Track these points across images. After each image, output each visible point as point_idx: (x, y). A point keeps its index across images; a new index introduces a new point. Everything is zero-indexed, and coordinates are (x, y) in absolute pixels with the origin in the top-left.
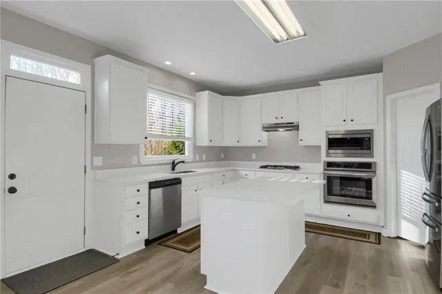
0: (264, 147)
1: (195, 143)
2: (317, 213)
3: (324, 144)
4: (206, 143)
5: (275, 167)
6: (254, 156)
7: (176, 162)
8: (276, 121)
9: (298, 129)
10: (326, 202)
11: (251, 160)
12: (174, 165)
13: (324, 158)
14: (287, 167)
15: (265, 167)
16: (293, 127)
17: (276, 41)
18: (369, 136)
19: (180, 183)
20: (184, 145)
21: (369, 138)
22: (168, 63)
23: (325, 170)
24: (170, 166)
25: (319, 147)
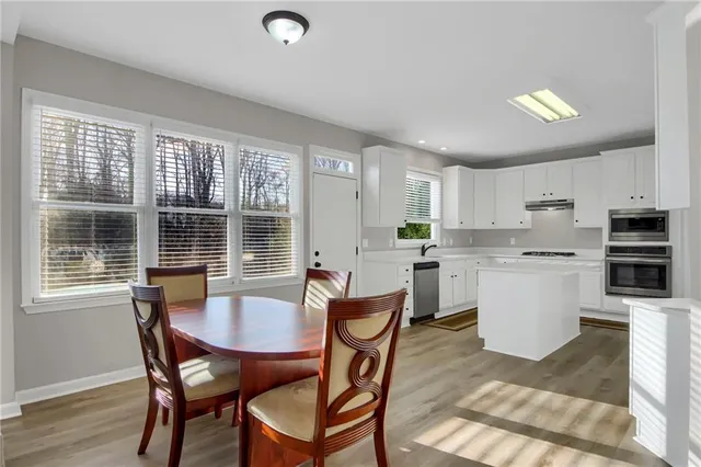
0: (527, 230)
1: (442, 225)
2: (597, 307)
3: (606, 225)
4: (456, 226)
5: (543, 254)
6: (513, 241)
7: (426, 246)
8: (545, 199)
9: (573, 207)
10: (608, 293)
11: (509, 246)
12: (423, 251)
13: (606, 242)
14: (557, 254)
15: (529, 254)
16: (567, 205)
17: (547, 121)
18: (662, 215)
19: (438, 266)
20: (429, 229)
21: (663, 219)
22: (422, 142)
23: (608, 256)
24: (420, 251)
25: (600, 230)
